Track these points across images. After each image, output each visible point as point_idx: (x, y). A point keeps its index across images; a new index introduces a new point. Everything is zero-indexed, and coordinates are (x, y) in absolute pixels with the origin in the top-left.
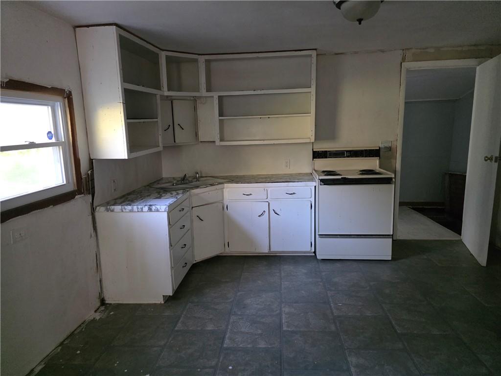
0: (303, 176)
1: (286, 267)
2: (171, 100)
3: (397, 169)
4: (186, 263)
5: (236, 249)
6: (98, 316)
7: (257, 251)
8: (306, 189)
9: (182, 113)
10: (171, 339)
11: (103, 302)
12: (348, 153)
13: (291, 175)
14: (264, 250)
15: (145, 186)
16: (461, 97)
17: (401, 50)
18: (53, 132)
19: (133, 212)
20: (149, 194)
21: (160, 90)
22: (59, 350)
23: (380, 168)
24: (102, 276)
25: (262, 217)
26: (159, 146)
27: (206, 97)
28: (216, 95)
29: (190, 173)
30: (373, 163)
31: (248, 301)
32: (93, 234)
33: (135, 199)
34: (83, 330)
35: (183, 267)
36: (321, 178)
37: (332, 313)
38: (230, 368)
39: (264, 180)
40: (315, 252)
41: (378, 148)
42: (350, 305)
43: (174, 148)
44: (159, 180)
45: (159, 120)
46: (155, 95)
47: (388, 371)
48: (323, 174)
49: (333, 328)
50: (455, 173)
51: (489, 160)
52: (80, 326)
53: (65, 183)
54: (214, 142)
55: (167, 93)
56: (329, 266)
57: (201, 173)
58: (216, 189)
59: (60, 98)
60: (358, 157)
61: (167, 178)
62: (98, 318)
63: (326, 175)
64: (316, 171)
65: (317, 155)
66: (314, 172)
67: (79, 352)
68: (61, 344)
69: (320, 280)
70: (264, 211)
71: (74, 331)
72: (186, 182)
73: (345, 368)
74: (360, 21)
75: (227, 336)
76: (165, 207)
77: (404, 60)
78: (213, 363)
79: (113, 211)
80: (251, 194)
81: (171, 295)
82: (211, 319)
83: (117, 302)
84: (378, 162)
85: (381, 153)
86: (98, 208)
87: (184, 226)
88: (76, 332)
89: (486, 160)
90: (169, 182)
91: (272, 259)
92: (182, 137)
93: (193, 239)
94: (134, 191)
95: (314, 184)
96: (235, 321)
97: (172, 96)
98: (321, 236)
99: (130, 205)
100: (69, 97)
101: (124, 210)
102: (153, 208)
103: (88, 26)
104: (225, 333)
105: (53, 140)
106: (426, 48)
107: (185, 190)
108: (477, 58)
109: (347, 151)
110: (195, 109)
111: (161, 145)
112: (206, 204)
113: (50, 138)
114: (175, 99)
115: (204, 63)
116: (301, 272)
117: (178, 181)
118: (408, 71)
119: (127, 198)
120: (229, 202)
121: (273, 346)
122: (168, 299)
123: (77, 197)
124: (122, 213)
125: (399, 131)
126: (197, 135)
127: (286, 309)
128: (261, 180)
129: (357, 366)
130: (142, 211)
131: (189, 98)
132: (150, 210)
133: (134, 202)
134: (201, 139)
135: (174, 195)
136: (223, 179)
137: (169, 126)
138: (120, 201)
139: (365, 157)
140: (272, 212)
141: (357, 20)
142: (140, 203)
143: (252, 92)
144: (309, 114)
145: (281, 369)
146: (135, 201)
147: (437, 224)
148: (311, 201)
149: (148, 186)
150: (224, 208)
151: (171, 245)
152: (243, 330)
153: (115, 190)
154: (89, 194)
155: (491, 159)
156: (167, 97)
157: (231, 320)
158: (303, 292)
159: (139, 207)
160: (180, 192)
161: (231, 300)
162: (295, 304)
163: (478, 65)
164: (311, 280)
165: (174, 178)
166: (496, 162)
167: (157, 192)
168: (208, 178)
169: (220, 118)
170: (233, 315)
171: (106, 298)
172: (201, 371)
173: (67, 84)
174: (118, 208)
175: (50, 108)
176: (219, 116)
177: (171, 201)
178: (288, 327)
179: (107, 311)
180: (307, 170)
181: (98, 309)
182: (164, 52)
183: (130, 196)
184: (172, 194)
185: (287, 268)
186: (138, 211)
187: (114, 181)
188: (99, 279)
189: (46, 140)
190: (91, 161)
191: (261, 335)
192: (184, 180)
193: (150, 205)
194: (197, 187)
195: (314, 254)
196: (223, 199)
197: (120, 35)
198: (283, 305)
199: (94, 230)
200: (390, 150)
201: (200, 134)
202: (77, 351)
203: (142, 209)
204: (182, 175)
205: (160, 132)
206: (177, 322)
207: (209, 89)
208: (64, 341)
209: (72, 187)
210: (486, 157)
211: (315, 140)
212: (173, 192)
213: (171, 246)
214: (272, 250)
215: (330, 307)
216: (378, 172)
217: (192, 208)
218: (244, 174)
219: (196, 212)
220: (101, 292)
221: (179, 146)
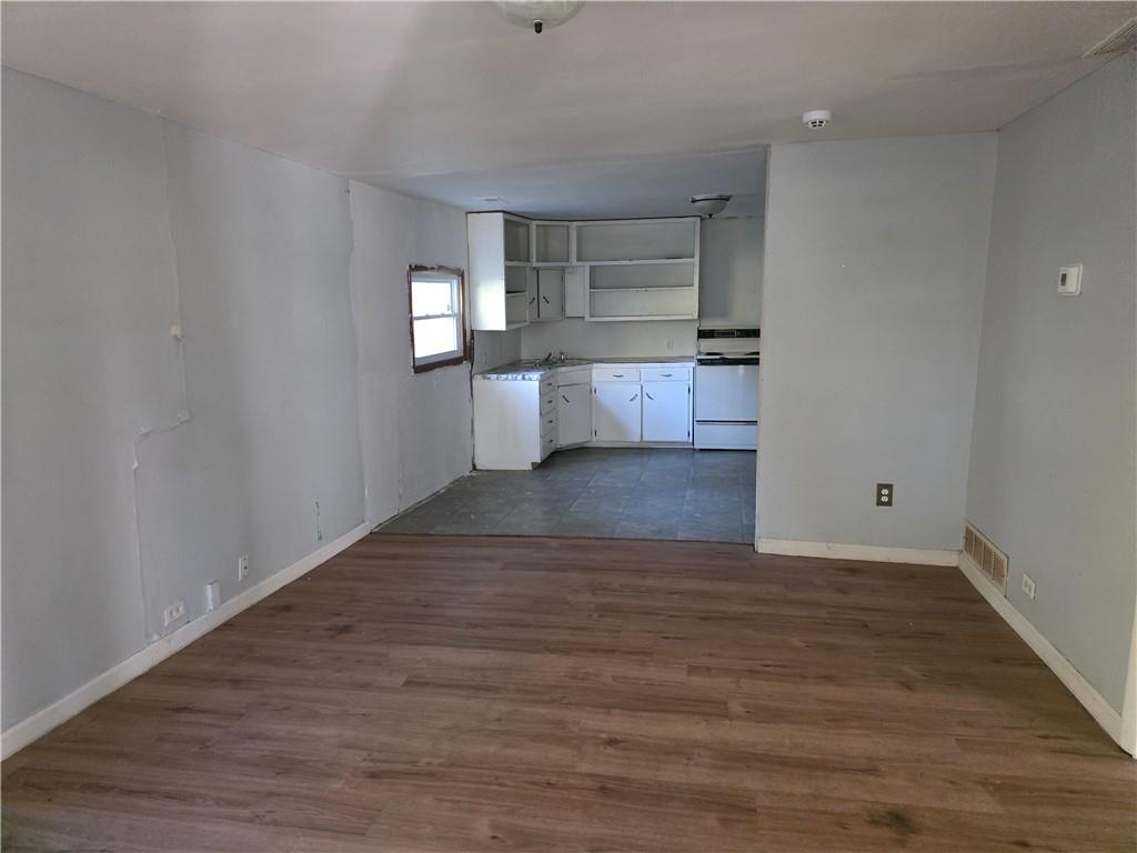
1: (657, 454)
2: (537, 270)
4: (552, 440)
5: (604, 438)
6: (471, 475)
7: (628, 440)
9: (548, 286)
11: (474, 467)
12: (738, 333)
13: (672, 358)
14: (634, 438)
18: (450, 305)
19: (508, 380)
20: (516, 369)
21: (530, 261)
25: (634, 401)
26: (526, 321)
27: (576, 267)
28: (587, 265)
29: (556, 354)
32: (471, 400)
35: (549, 442)
36: (699, 358)
37: (689, 475)
39: (638, 360)
40: (693, 441)
43: (538, 323)
44: (521, 361)
45: (527, 293)
46: (527, 267)
48: (703, 354)
52: (461, 478)
53: (457, 348)
54: (583, 318)
55: (535, 265)
56: (705, 455)
57: (566, 355)
58: (584, 369)
59: (457, 277)
60: (750, 337)
62: (475, 475)
63: (706, 355)
64: (697, 351)
65: (703, 334)
66: (695, 352)
69: (688, 461)
70: (637, 395)
71: (458, 479)
76: (536, 377)
79: (489, 379)
80: (622, 376)
81: (540, 463)
83: (487, 468)
86: (476, 375)
87: (551, 401)
90: (531, 363)
92: (547, 311)
93: (558, 417)
94: (499, 367)
95: (693, 364)
96: (599, 477)
97: (539, 267)
98: (700, 422)
99: (505, 374)
100: (461, 275)
101: (500, 379)
102: (527, 377)
103: (479, 213)
105: (450, 312)
107: (551, 368)
109: (738, 330)
110: (563, 279)
111: (528, 319)
112: (573, 385)
113: (448, 310)
114: (542, 270)
115: (576, 230)
116: (671, 457)
117: (543, 360)
120: (598, 385)
122: (537, 467)
123: (462, 362)
124: (498, 381)
126: (563, 309)
128: (634, 360)
130: (516, 380)
131: (557, 269)
132: (523, 378)
133: (509, 371)
134: (569, 314)
135: (541, 370)
136: (592, 360)
137: (535, 298)
138: (496, 371)
140: (645, 396)
143: (627, 263)
144: (692, 288)
148: (690, 384)
150: (592, 391)
151: (541, 414)
152: (605, 480)
154: (470, 362)
156: (535, 268)
159: (514, 375)
160: (547, 369)
161: (596, 469)
168: (573, 359)
169: (591, 290)
171: (477, 464)
173: (461, 265)
174: (494, 376)
175: (448, 285)
176: (590, 288)
177: (540, 374)
178: (645, 480)
179: (480, 473)
180: (691, 350)
181: (471, 471)
182: (536, 222)
184: (538, 370)
186: (513, 380)
188: (473, 444)
189: (445, 312)
190: (472, 331)
191: (620, 482)
192: (549, 358)
193: (523, 375)
194: (564, 366)
195: (692, 444)
196: (591, 381)
197: (506, 220)
199: (471, 395)
201: (567, 308)
203: (516, 377)
204: (544, 357)
205: (528, 305)
207: (579, 259)
208: (454, 482)
209: (461, 354)
211: (699, 316)
212: (538, 368)
214: (644, 441)
215: (689, 472)
217: (558, 386)
219: (561, 392)
220: (473, 458)
221: (543, 323)
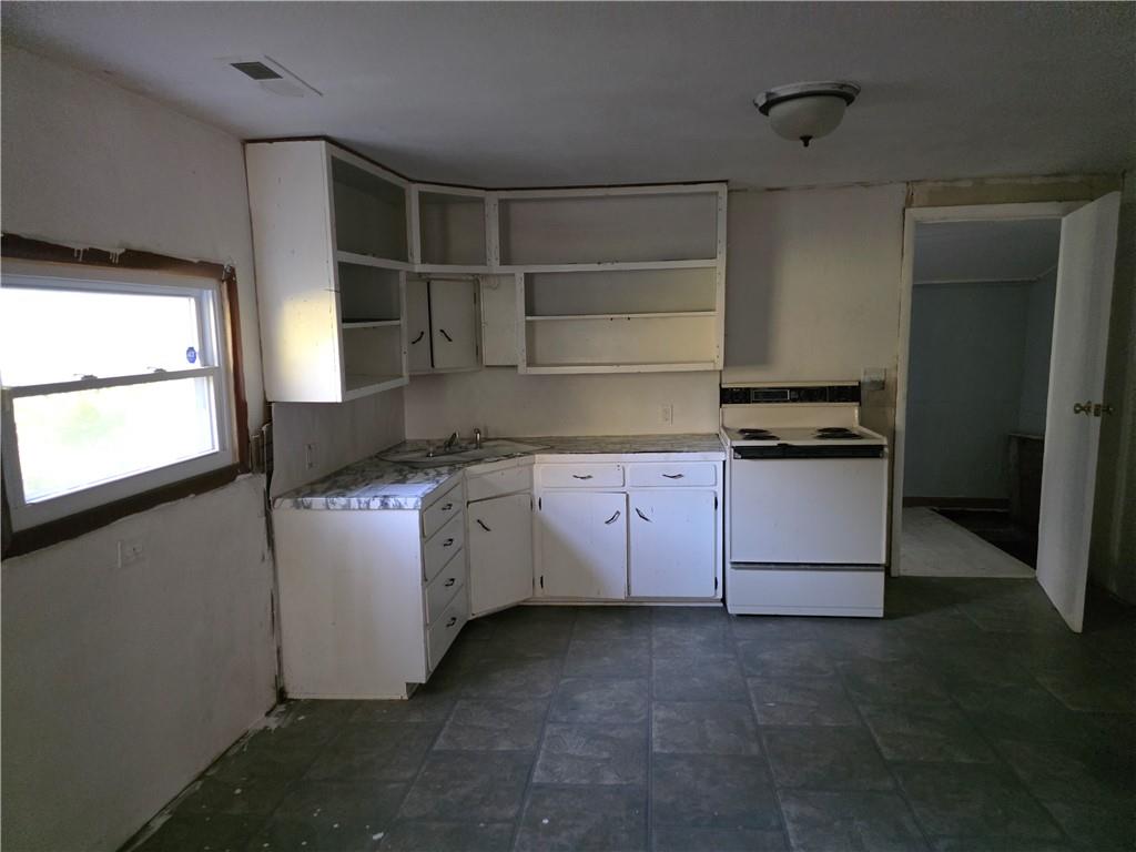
0: (701, 440)
1: (661, 629)
2: (428, 281)
3: (897, 429)
4: (454, 619)
5: (559, 590)
6: (273, 723)
7: (602, 596)
8: (705, 467)
9: (449, 309)
10: (424, 768)
11: (282, 696)
12: (793, 393)
13: (675, 437)
14: (617, 593)
15: (371, 458)
16: (1041, 276)
17: (903, 182)
18: (197, 349)
19: (350, 509)
20: (379, 474)
21: (406, 260)
22: (198, 788)
23: (861, 424)
24: (281, 641)
25: (612, 524)
26: (401, 376)
27: (498, 275)
28: (519, 272)
29: (463, 432)
30: (846, 415)
31: (583, 697)
32: (268, 555)
33: (352, 484)
34: (245, 750)
35: (448, 625)
36: (736, 444)
37: (754, 720)
38: (546, 821)
39: (618, 446)
40: (723, 600)
41: (857, 384)
42: (791, 704)
43: (430, 378)
44: (399, 445)
45: (403, 322)
46: (397, 271)
47: (859, 829)
48: (741, 436)
49: (755, 749)
50: (1030, 436)
51: (1083, 412)
52: (237, 742)
53: (217, 449)
54: (515, 367)
55: (419, 268)
56: (752, 630)
57: (486, 432)
58: (518, 465)
59: (213, 282)
60: (816, 401)
61: (415, 442)
62: (273, 726)
63: (747, 438)
64: (726, 429)
65: (729, 396)
66: (722, 431)
67: (238, 791)
68: (202, 776)
69: (731, 656)
70: (618, 513)
71: (228, 750)
72: (455, 451)
73: (774, 823)
74: (806, 140)
75: (539, 762)
76: (415, 499)
77: (909, 203)
78: (511, 813)
79: (308, 507)
80: (590, 477)
81: (424, 682)
82: (506, 730)
83: (312, 697)
84: (856, 411)
85: (864, 393)
86: (278, 501)
87: (451, 540)
88: (229, 754)
89: (1077, 412)
90: (420, 450)
91: (633, 614)
92: (447, 356)
93: (468, 567)
94: (347, 468)
95: (722, 456)
96: (555, 734)
97: (429, 274)
98: (736, 564)
99: (343, 496)
100: (228, 280)
101: (332, 507)
102: (391, 502)
103: (271, 141)
104: (534, 758)
105: (198, 365)
106: (957, 180)
107: (453, 467)
108: (1060, 201)
109: (791, 389)
110: (476, 299)
111: (405, 373)
112: (496, 497)
113: (192, 360)
114: (435, 279)
115: (497, 207)
116: (693, 640)
117: (438, 447)
118: (919, 225)
119: (336, 482)
120: (545, 492)
121: (631, 781)
122: (417, 691)
123: (239, 477)
124: (327, 512)
125: (901, 348)
126: (478, 351)
127: (660, 714)
128: (611, 447)
129: (797, 821)
130: (368, 508)
131: (464, 278)
132: (384, 506)
133: (351, 490)
134: (488, 360)
135: (430, 476)
136: (533, 444)
137: (422, 333)
138: (319, 487)
139: (831, 401)
140: (634, 515)
141: (802, 138)
142: (364, 492)
143: (594, 267)
144: (712, 313)
145: (646, 824)
146: (353, 487)
147: (989, 544)
148: (715, 493)
149: (376, 457)
150: (534, 505)
152: (571, 751)
153: (311, 465)
154: (263, 472)
155: (1086, 409)
156: (420, 274)
157: (547, 733)
158: (696, 680)
159: (363, 499)
160: (444, 470)
161: (547, 694)
162: (678, 704)
163: (1064, 215)
164: (712, 656)
165: (428, 441)
166: (1096, 415)
167: (396, 471)
168: (500, 442)
169: (529, 318)
170: (551, 722)
171: (289, 689)
172: (486, 827)
173: (227, 255)
174: (319, 501)
175: (193, 300)
176: (527, 314)
177: (427, 488)
178: (663, 746)
179: (291, 715)
180: (708, 426)
181: (272, 710)
182: (417, 185)
183: (341, 478)
184: (427, 474)
185: (664, 632)
186: (360, 509)
187: (310, 447)
188: (275, 648)
189: (184, 365)
190: (268, 405)
191: (607, 760)
192: (450, 445)
193: (385, 497)
194: (478, 461)
195: (721, 605)
196: (531, 487)
197: (333, 157)
198: (653, 706)
199: (269, 544)
200: (883, 388)
201: (486, 350)
202: (234, 790)
203: (368, 503)
204: (446, 435)
205: (405, 345)
206: (437, 735)
207: (506, 259)
208: (207, 770)
209: (230, 459)
210: (1078, 405)
211: (725, 365)
212: (429, 471)
213: (426, 580)
214: (633, 594)
215: (751, 708)
216: (856, 432)
217: (468, 503)
218: (576, 435)
219: (476, 511)
220: (279, 676)
221: (440, 376)
